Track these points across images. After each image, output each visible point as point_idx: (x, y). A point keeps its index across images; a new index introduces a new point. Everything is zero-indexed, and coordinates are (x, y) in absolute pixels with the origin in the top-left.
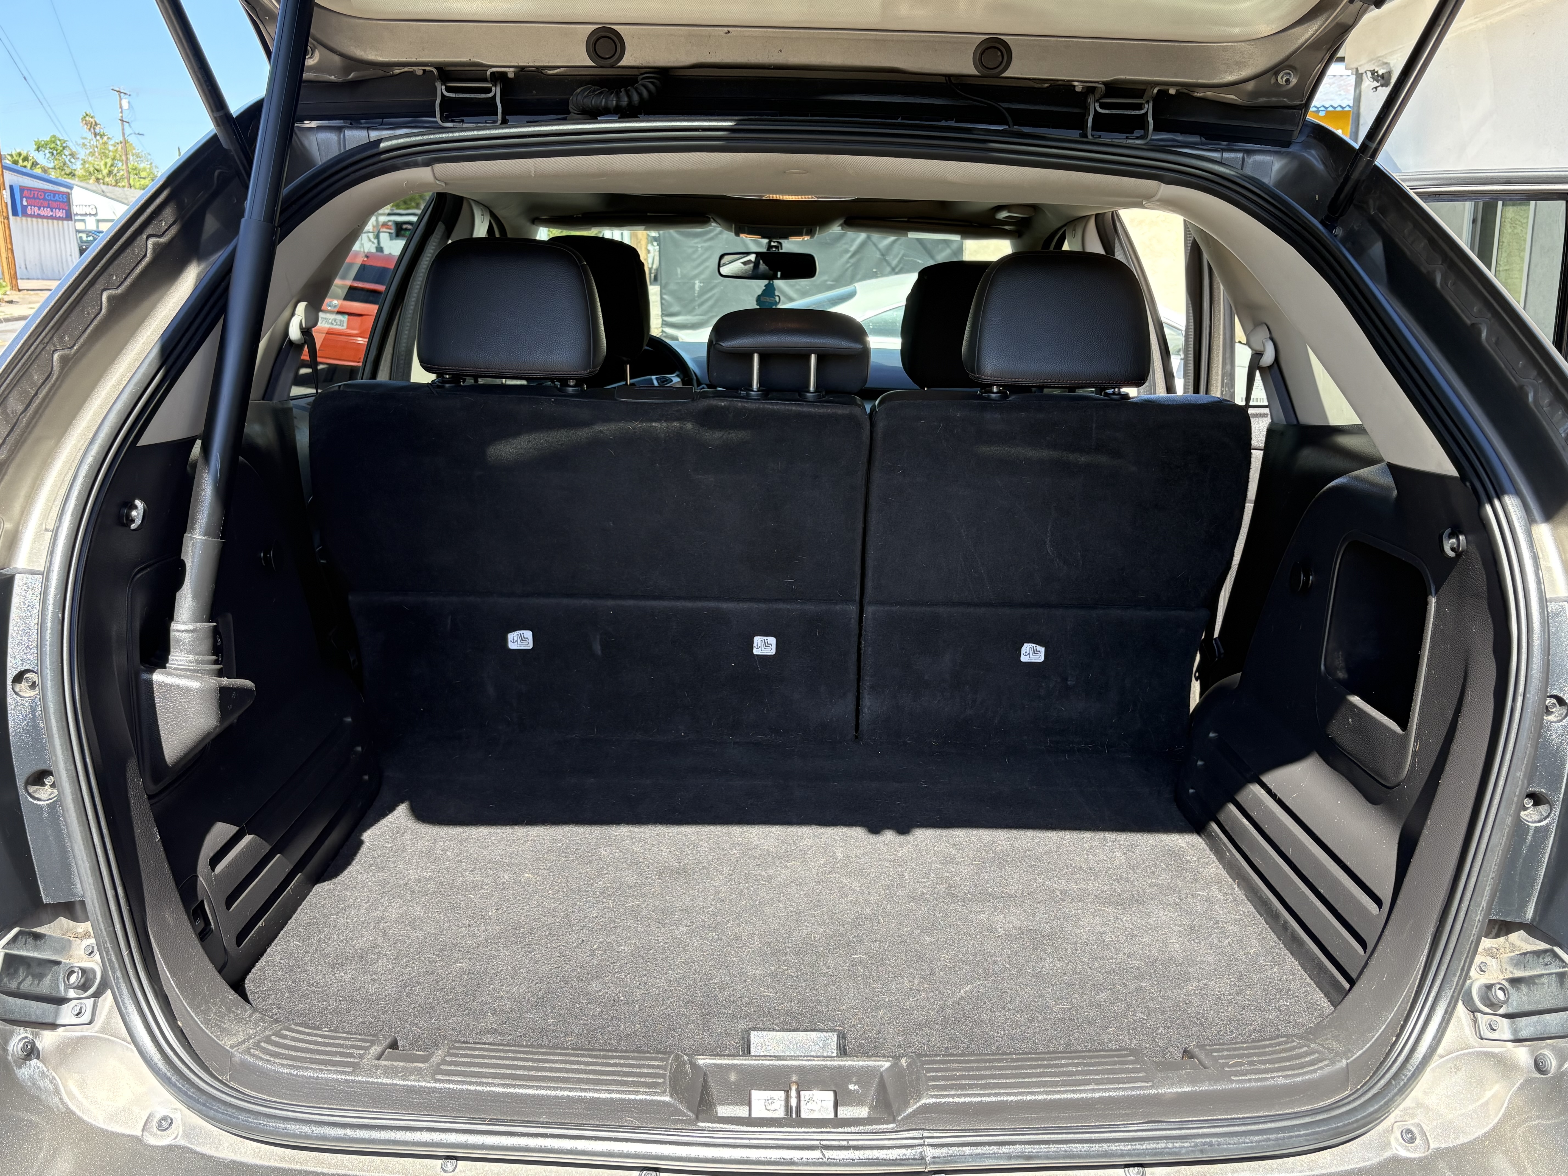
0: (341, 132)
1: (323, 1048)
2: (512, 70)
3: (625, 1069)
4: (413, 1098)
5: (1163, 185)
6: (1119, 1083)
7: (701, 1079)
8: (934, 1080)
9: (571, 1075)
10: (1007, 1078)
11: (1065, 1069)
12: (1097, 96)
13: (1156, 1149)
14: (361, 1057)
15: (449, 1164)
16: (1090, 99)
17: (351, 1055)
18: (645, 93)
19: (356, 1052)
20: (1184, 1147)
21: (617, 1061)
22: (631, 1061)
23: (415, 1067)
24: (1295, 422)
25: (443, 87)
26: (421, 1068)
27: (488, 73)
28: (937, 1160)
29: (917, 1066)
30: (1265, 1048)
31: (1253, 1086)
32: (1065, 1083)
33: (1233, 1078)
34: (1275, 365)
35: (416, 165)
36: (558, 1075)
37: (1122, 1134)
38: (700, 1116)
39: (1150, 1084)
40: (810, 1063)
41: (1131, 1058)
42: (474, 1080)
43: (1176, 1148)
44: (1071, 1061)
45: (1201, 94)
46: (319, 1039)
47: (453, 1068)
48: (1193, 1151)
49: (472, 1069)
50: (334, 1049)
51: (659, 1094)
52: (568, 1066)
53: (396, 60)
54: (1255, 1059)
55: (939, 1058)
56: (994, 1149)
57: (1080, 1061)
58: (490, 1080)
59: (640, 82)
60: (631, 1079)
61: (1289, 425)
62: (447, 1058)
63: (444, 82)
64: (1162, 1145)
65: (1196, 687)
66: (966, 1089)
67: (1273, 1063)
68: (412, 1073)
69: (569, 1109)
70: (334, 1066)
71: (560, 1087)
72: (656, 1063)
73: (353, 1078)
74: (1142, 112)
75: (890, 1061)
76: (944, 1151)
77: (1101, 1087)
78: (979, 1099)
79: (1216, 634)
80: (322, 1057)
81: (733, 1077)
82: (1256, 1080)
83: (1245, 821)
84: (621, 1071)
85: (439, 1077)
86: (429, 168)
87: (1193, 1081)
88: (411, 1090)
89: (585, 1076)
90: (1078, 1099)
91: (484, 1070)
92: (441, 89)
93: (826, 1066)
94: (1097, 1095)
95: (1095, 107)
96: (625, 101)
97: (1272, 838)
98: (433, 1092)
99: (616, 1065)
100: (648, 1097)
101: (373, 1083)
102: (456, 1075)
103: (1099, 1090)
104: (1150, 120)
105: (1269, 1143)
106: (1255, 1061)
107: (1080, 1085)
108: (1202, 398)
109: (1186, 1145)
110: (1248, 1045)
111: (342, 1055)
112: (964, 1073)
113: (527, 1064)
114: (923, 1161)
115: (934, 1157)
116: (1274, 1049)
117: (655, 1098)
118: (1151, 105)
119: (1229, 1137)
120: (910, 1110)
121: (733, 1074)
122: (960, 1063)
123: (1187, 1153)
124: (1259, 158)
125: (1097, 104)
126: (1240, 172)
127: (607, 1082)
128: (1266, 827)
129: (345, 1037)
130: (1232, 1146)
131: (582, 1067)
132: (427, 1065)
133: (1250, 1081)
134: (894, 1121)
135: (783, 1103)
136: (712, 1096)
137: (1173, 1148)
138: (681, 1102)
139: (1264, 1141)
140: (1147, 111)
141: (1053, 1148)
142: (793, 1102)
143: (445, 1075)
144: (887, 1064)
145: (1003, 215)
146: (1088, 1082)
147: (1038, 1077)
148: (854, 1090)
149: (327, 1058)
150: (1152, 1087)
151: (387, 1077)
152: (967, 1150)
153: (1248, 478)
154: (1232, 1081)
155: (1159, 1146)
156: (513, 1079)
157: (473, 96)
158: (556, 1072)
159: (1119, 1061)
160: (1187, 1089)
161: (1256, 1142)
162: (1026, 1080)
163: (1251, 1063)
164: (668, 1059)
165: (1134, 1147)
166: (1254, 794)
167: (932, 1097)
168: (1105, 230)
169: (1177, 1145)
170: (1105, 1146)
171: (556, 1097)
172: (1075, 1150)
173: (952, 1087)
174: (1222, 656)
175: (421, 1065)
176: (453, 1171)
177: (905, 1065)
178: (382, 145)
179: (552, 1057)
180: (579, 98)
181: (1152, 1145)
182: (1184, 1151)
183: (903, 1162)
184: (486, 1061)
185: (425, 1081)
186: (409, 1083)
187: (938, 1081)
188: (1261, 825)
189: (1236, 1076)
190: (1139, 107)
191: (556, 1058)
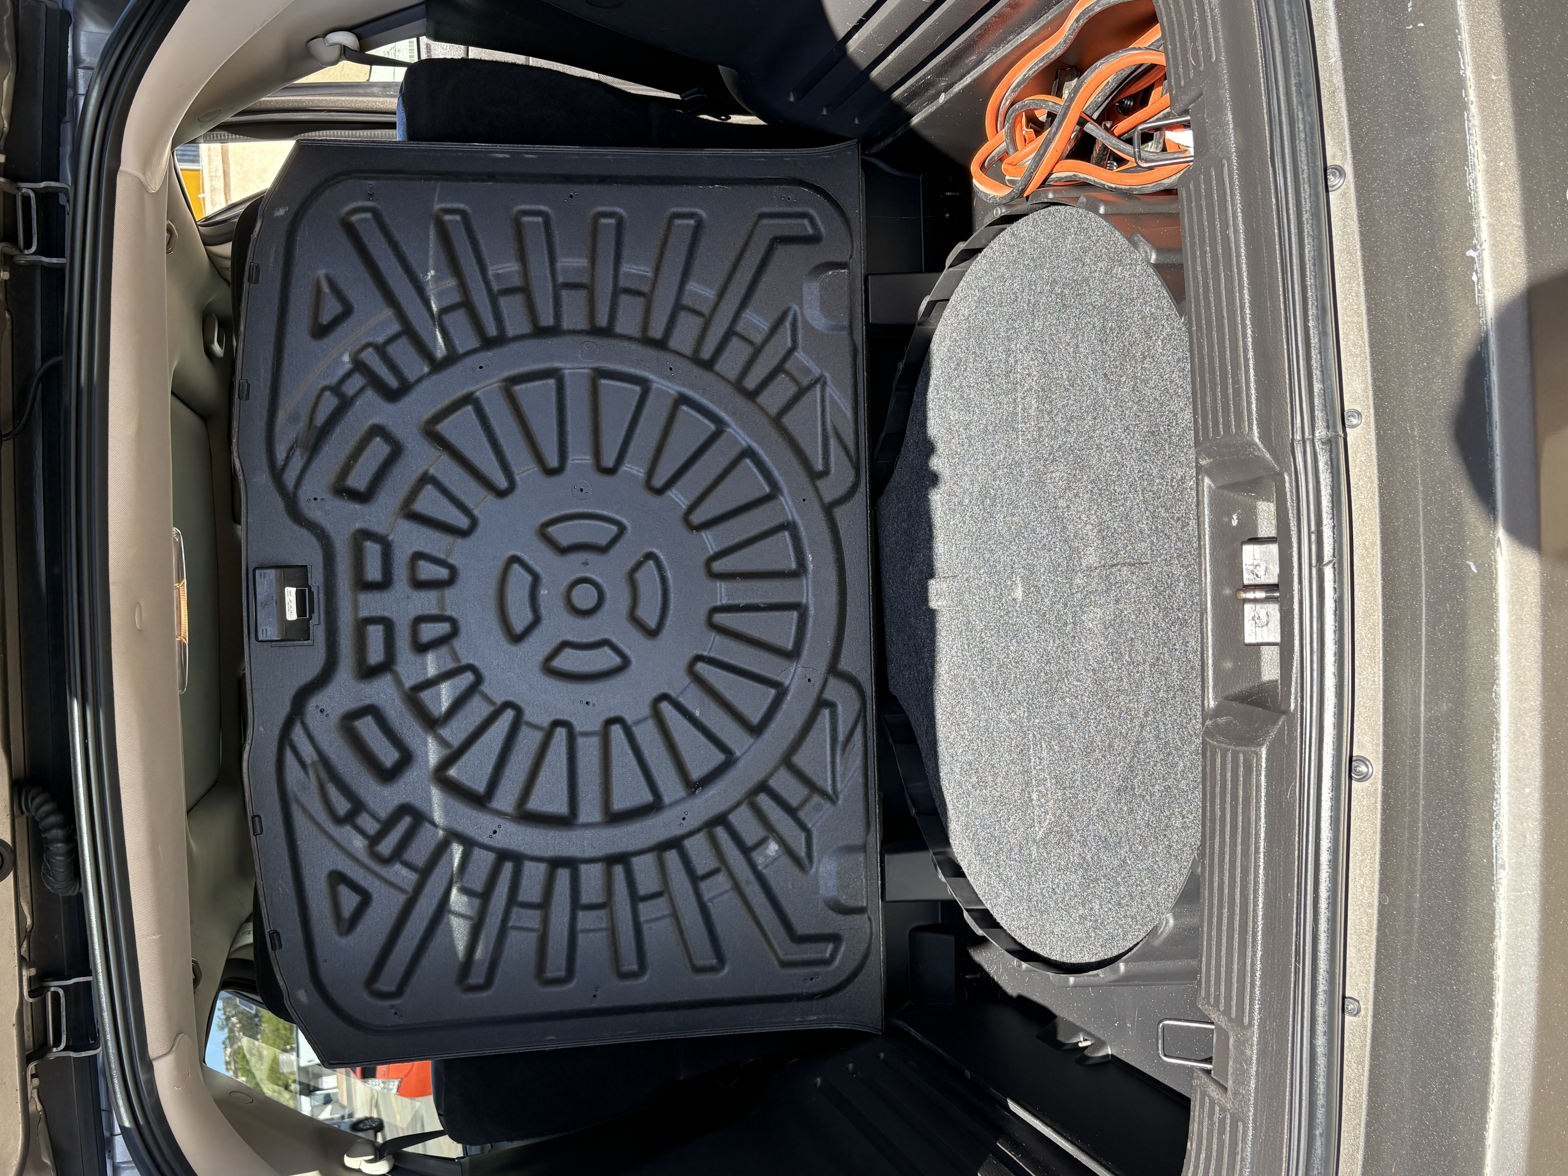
0: (119, 1167)
1: (1214, 1154)
2: (24, 973)
3: (1228, 798)
4: (1272, 1051)
5: (121, 168)
6: (1226, 200)
7: (1234, 704)
8: (1230, 427)
9: (1238, 864)
10: (1224, 337)
11: (1209, 267)
12: (14, 252)
13: (1307, 153)
14: (1223, 1110)
15: (1350, 1008)
16: (22, 260)
17: (1222, 1121)
18: (46, 808)
19: (1217, 1115)
20: (1303, 119)
21: (1218, 807)
22: (1218, 790)
23: (1235, 1048)
24: (423, 6)
25: (55, 1050)
26: (1235, 1041)
27: (31, 1000)
28: (1331, 423)
29: (1211, 447)
30: (1173, 22)
31: (1223, 34)
32: (1228, 268)
33: (1213, 60)
34: (357, 31)
35: (151, 1082)
36: (1238, 880)
37: (1290, 195)
38: (1283, 708)
39: (1225, 162)
40: (1208, 573)
41: (1191, 186)
42: (1248, 980)
43: (1305, 128)
44: (1198, 260)
45: (6, 123)
46: (1203, 1156)
47: (1234, 1003)
48: (1308, 108)
49: (1235, 980)
50: (1215, 1141)
51: (1259, 759)
52: (1227, 867)
53: (20, 1115)
54: (1187, 33)
55: (1200, 420)
56: (1314, 353)
57: (1197, 248)
58: (1249, 961)
59: (33, 813)
60: (1241, 793)
61: (428, 15)
62: (1222, 1009)
63: (49, 1050)
64: (1301, 146)
65: (736, 119)
66: (1241, 387)
67: (1192, 10)
68: (1243, 1053)
69: (1279, 867)
70: (1236, 1144)
71: (1255, 878)
72: (1219, 761)
73: (1251, 1122)
74: (32, 195)
75: (1203, 478)
76: (1319, 414)
77: (1231, 223)
78: (1252, 372)
79: (677, 97)
80: (1226, 1156)
81: (1228, 665)
82: (1215, 31)
83: (890, 58)
84: (1231, 803)
85: (1246, 1020)
86: (154, 1063)
87: (1219, 109)
88: (1262, 1053)
89: (1239, 848)
90: (1247, 250)
91: (1235, 967)
92: (56, 1052)
93: (1211, 554)
94: (1241, 227)
95: (30, 255)
96: (58, 833)
97: (910, 24)
98: (1265, 1027)
99: (1223, 809)
100: (1263, 773)
101: (1256, 1099)
102: (1244, 1001)
103: (1235, 225)
104: (42, 185)
105: (1294, 13)
106: (1190, 34)
107: (1230, 249)
108: (400, 119)
109: (1301, 116)
110: (1168, 43)
111: (1222, 1131)
112: (1219, 390)
113: (1225, 915)
114: (1333, 440)
115: (1328, 427)
116: (1173, 10)
117: (1264, 765)
118: (23, 185)
119: (1289, 63)
120: (1268, 456)
121: (1224, 665)
122: (1206, 395)
123: (1311, 114)
124: (83, 49)
125: (26, 252)
126: (96, 71)
127: (1246, 820)
128: (898, 32)
129: (1199, 1125)
130: (1300, 59)
131: (1227, 849)
132: (1231, 1033)
133: (1216, 39)
134: (1281, 475)
135: (1258, 606)
136: (1251, 689)
137: (1305, 132)
138: (1267, 732)
139: (1292, 19)
140: (31, 189)
141: (1309, 282)
142: (1261, 595)
143: (1243, 1013)
144: (1207, 481)
145: (217, 348)
146: (1226, 239)
147: (1221, 299)
148: (1238, 519)
149: (1226, 1151)
150: (1229, 160)
151: (1249, 1082)
152: (1317, 386)
153: (492, 62)
154: (1218, 60)
155: (1303, 149)
156: (1246, 932)
157: (64, 1014)
158: (1235, 882)
159: (1196, 201)
160: (1230, 117)
161: (1294, 29)
162: (1225, 315)
163: (1194, 39)
164: (1212, 746)
165: (1306, 180)
166: (859, 47)
167: (1251, 429)
168: (223, 234)
169: (1301, 127)
170: (1306, 216)
171: (1266, 883)
172: (1312, 253)
173: (1238, 406)
174: (702, 90)
175: (1231, 1040)
176: (1358, 1001)
177: (1208, 461)
178: (127, 1124)
179: (1216, 885)
180: (58, 885)
181: (1303, 158)
182: (1308, 119)
183: (1335, 465)
184: (1223, 963)
185: (1252, 1038)
186: (1255, 1057)
187: (1230, 421)
188: (895, 37)
189: (1211, 57)
190: (26, 199)
191: (1216, 879)
